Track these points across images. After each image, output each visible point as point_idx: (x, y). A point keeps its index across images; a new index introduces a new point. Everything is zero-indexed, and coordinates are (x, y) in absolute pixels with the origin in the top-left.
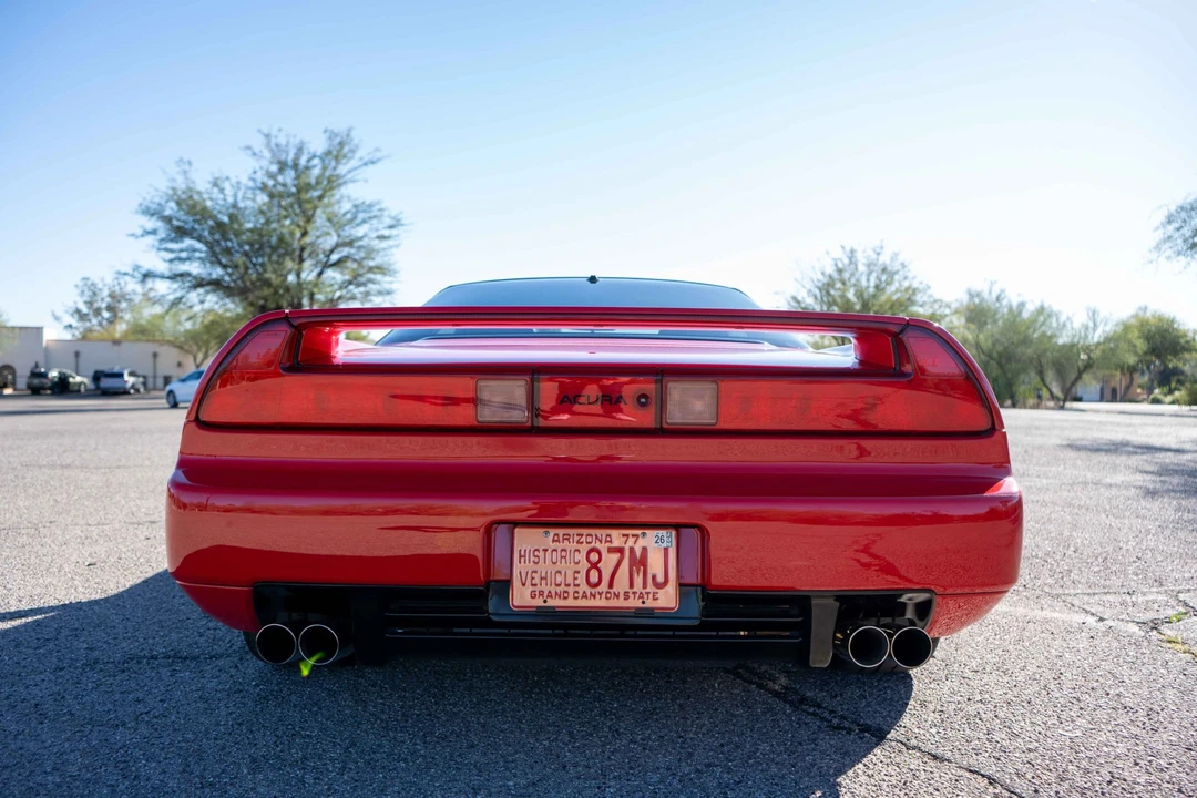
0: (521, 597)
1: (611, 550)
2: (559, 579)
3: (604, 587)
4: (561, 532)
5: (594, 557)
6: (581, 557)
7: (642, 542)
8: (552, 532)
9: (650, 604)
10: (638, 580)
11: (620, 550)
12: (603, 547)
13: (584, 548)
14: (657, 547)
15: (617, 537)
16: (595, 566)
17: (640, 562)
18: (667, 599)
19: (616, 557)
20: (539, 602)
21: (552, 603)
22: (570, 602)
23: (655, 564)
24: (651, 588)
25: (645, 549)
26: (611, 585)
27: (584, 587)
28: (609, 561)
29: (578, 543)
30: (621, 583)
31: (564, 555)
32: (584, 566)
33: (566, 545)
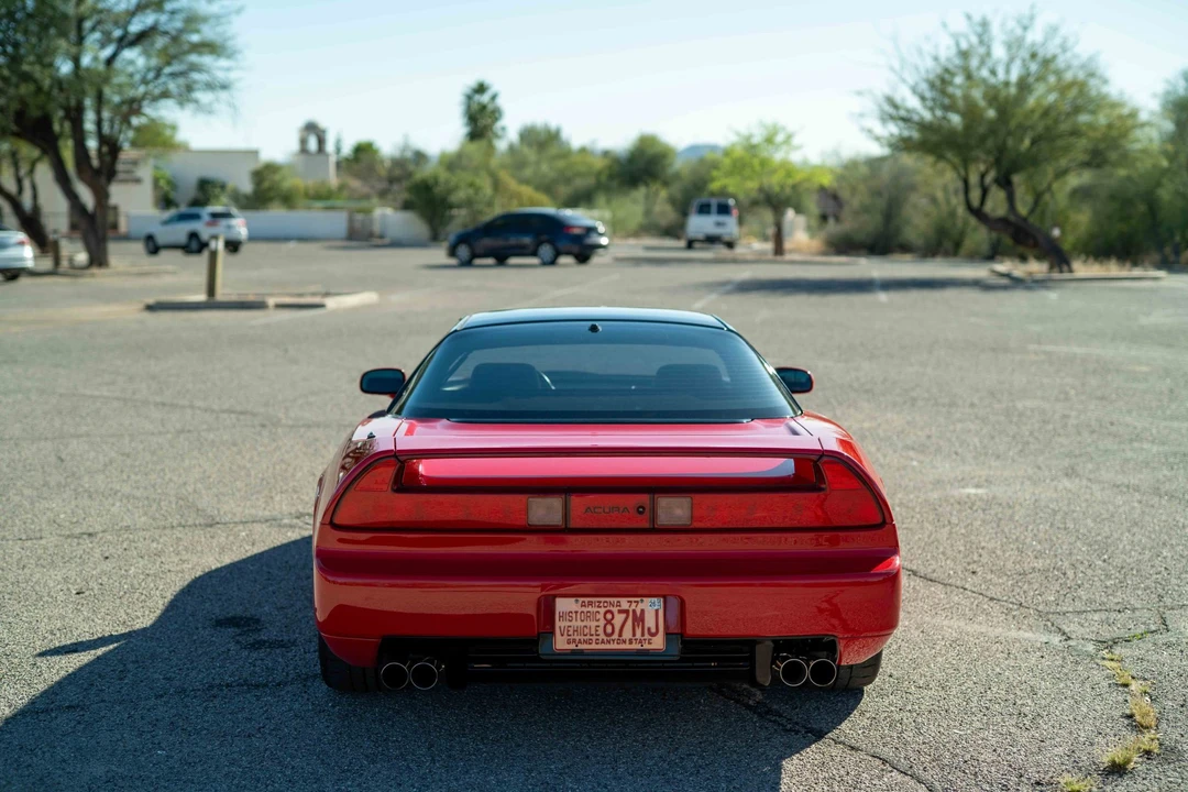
0: (561, 643)
1: (620, 612)
2: (586, 631)
3: (615, 636)
4: (587, 600)
5: (609, 616)
6: (601, 616)
7: (641, 606)
8: (581, 600)
9: (646, 646)
10: (639, 632)
11: (627, 612)
12: (615, 610)
13: (602, 610)
14: (651, 608)
15: (624, 603)
16: (609, 622)
17: (639, 619)
18: (658, 643)
19: (624, 616)
20: (572, 646)
21: (581, 647)
22: (594, 646)
23: (650, 622)
24: (647, 636)
25: (643, 611)
26: (620, 635)
27: (602, 636)
28: (619, 619)
29: (599, 607)
30: (627, 634)
31: (588, 616)
32: (602, 622)
33: (590, 609)
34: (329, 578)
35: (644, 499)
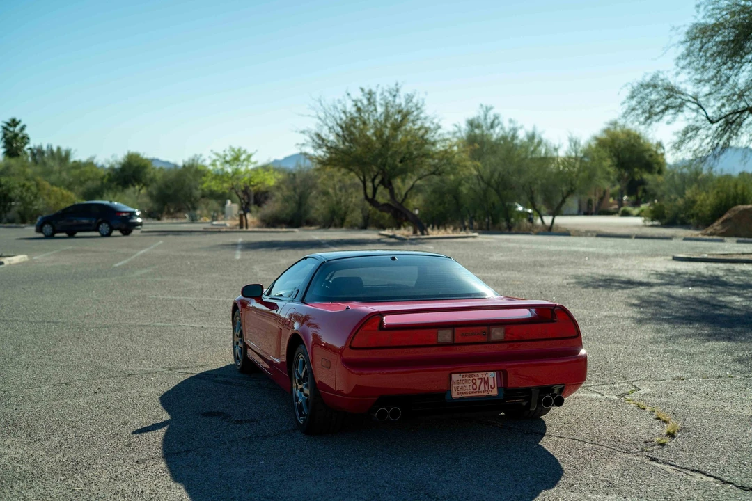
0: (455, 395)
1: (478, 379)
2: (465, 388)
3: (477, 390)
4: (464, 374)
5: (474, 381)
6: (471, 381)
7: (487, 376)
8: (462, 375)
9: (490, 393)
10: (487, 387)
11: (481, 379)
12: (476, 378)
13: (471, 379)
14: (491, 376)
15: (480, 375)
16: (474, 384)
17: (486, 382)
18: (495, 392)
19: (480, 380)
20: (460, 396)
21: (463, 395)
22: (469, 395)
23: (491, 382)
24: (490, 389)
25: (488, 378)
26: (479, 389)
27: (472, 390)
28: (478, 382)
29: (469, 378)
30: (482, 389)
31: (466, 381)
32: (471, 384)
33: (466, 378)
34: (353, 371)
35: (485, 328)
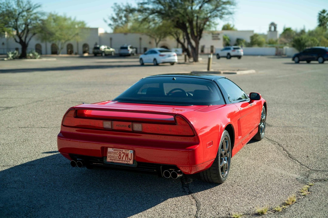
0: (108, 160)
1: (123, 153)
2: (114, 157)
3: (121, 159)
4: (115, 149)
6: (118, 154)
7: (128, 152)
8: (114, 149)
9: (128, 163)
10: (127, 159)
11: (124, 153)
12: (122, 152)
13: (119, 152)
14: (130, 152)
15: (124, 151)
16: (120, 155)
17: (127, 155)
18: (131, 162)
19: (123, 154)
20: (111, 161)
21: (113, 161)
22: (116, 161)
23: (129, 156)
24: (129, 160)
25: (128, 153)
27: (118, 159)
28: (122, 155)
29: (118, 151)
30: (124, 159)
31: (115, 153)
32: (118, 155)
33: (116, 151)
35: (130, 123)
